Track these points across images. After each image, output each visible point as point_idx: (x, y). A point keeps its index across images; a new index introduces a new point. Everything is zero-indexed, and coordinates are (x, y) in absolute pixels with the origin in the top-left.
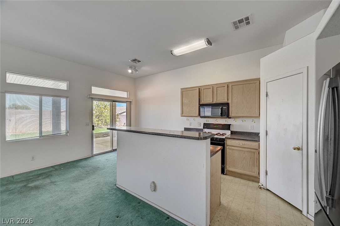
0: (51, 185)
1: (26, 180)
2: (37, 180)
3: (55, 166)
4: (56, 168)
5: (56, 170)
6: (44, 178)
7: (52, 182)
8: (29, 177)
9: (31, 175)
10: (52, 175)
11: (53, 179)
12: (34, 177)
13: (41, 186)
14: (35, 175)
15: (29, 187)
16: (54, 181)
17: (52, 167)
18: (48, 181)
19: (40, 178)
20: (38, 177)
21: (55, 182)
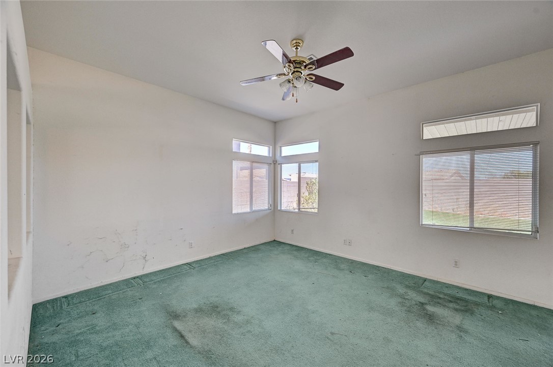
0: (452, 331)
1: (432, 296)
2: (444, 306)
3: (498, 298)
4: (495, 302)
5: (493, 308)
6: (456, 310)
7: (460, 328)
8: (440, 293)
9: (446, 291)
10: (472, 313)
11: (468, 323)
12: (446, 297)
13: (438, 322)
14: (449, 295)
15: (424, 309)
16: (465, 327)
17: (490, 297)
18: (457, 319)
19: (451, 305)
20: (451, 302)
21: (466, 332)
